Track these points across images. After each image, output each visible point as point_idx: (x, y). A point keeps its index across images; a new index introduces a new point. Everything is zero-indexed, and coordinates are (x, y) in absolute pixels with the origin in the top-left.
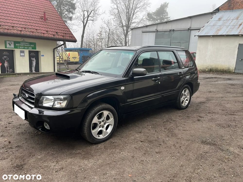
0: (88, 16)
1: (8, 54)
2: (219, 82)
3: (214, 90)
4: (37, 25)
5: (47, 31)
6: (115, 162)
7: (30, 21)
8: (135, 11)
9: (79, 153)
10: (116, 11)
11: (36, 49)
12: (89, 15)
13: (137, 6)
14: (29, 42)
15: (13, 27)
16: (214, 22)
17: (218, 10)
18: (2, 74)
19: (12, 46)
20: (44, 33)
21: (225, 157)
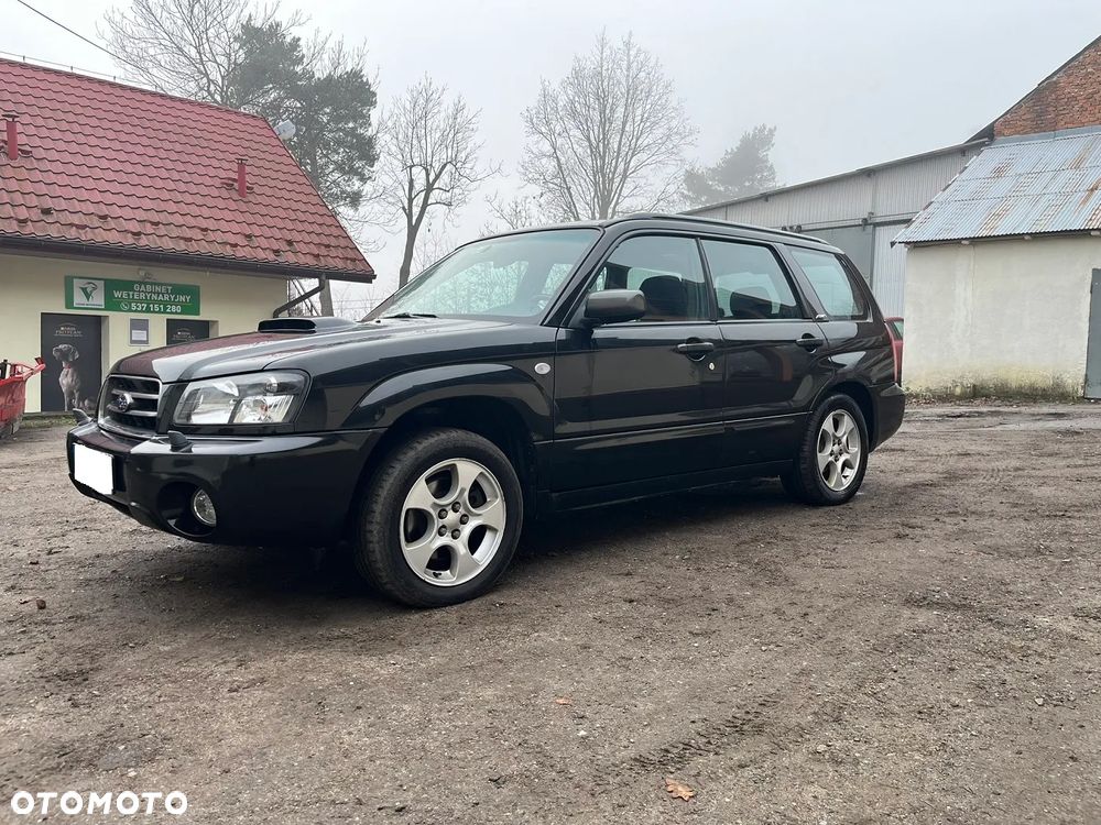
0: (429, 188)
1: (78, 334)
2: (1011, 427)
3: (985, 449)
4: (206, 212)
5: (248, 237)
6: (501, 661)
7: (180, 197)
8: (632, 164)
9: (345, 637)
10: (550, 166)
11: (198, 314)
12: (435, 181)
13: (639, 142)
14: (170, 285)
15: (104, 217)
16: (973, 186)
17: (988, 136)
18: (44, 413)
19: (98, 299)
20: (236, 245)
21: (1008, 643)
